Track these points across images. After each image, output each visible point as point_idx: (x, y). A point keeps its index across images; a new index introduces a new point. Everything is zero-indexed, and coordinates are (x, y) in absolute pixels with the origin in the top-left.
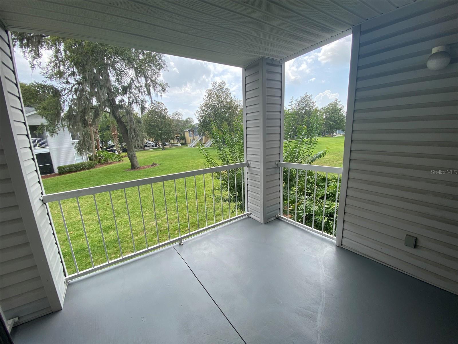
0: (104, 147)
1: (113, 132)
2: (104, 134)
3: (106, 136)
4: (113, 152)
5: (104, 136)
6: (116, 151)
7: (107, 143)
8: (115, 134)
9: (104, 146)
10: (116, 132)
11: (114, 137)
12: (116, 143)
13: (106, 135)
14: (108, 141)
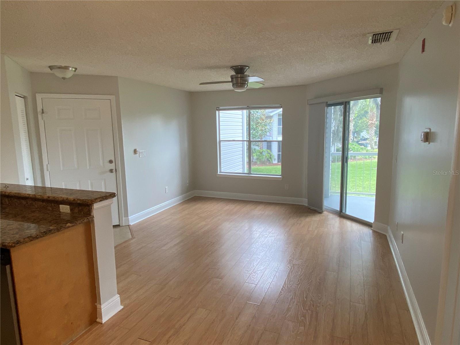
0: (355, 140)
1: (370, 120)
2: (358, 123)
3: (360, 125)
4: (364, 146)
5: (358, 124)
6: (369, 145)
7: (360, 135)
8: (373, 122)
9: (356, 137)
10: (374, 120)
11: (370, 126)
12: (371, 134)
13: (361, 123)
14: (362, 132)
